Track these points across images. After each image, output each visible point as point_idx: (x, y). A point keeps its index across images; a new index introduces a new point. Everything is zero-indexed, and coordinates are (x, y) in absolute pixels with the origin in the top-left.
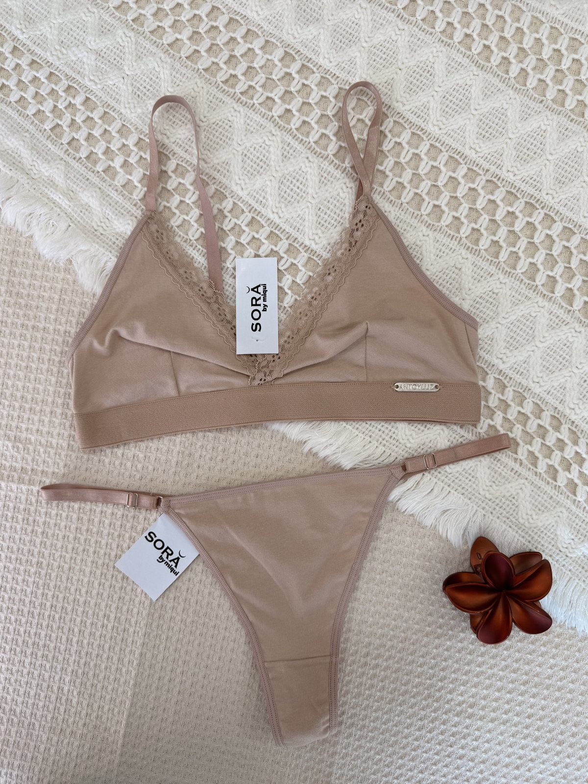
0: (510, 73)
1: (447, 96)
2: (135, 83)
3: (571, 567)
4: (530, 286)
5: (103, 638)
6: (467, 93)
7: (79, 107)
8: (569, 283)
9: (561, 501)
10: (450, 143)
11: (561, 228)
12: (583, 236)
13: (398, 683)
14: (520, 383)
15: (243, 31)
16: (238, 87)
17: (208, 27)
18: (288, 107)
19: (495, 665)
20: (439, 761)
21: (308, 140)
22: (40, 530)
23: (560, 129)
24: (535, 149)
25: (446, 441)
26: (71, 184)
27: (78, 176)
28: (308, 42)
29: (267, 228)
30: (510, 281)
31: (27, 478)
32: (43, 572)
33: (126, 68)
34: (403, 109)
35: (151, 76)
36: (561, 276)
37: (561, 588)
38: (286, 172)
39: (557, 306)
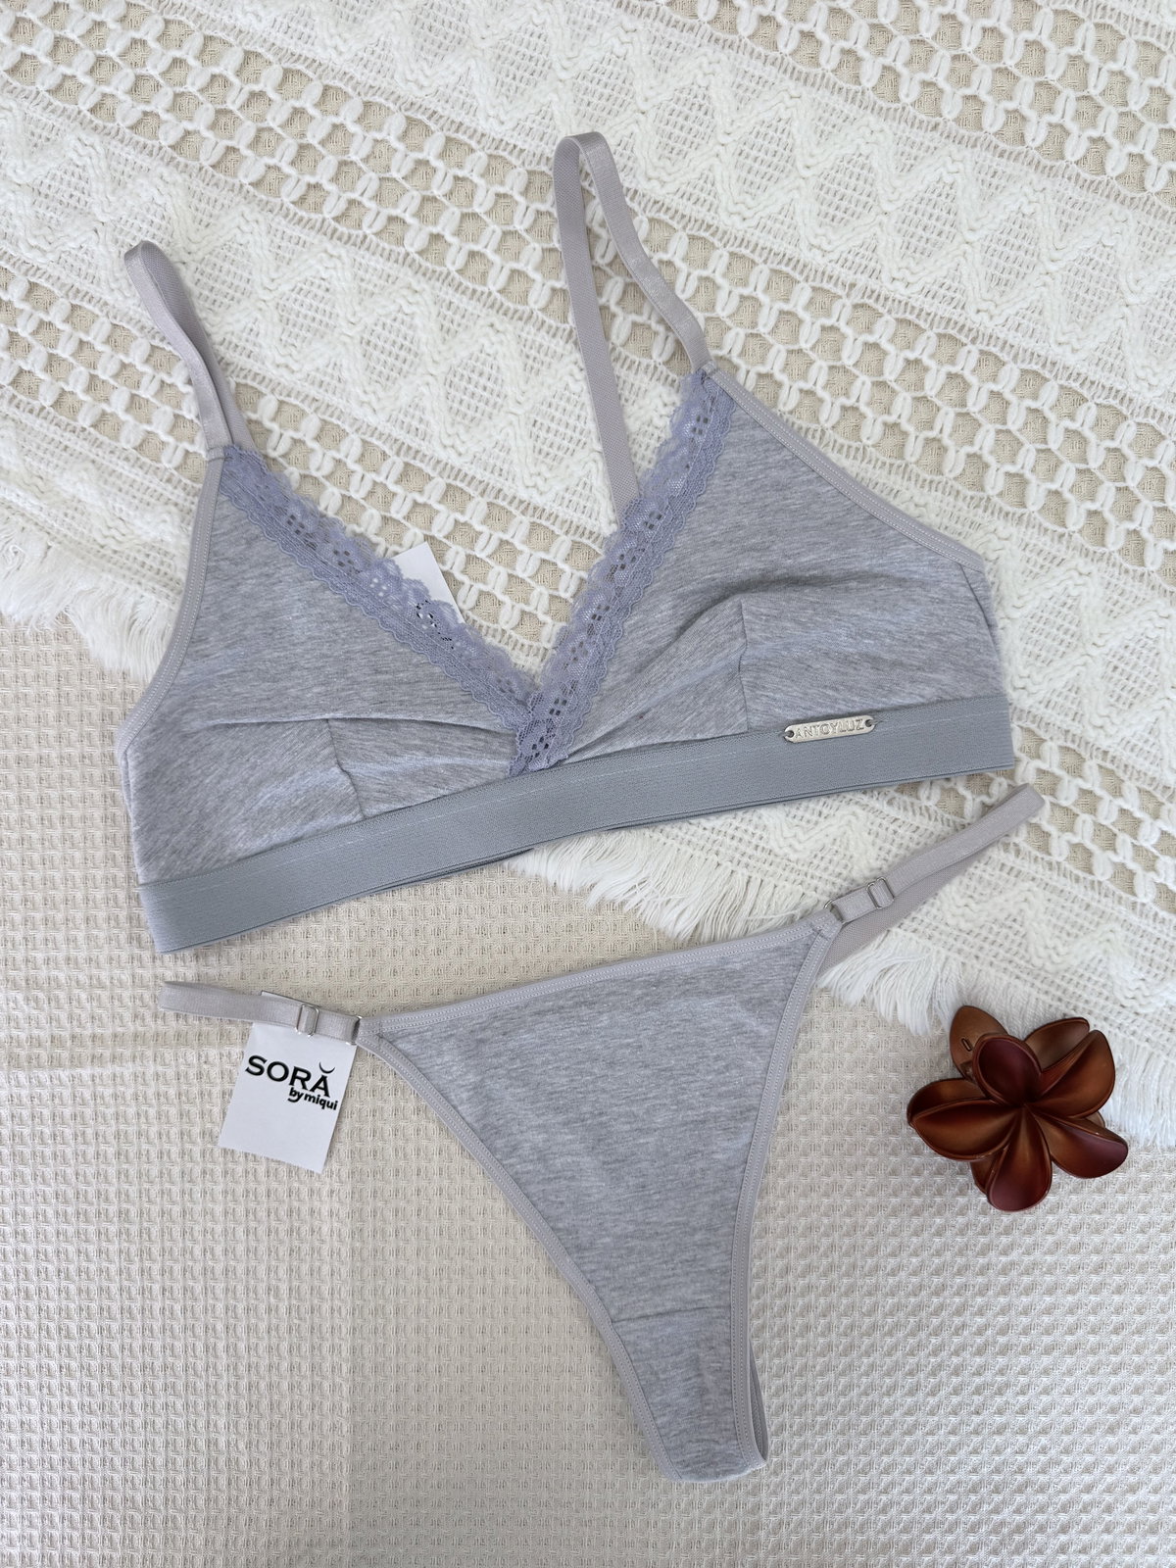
0: (863, 81)
1: (746, 149)
2: (121, 238)
3: (1149, 1034)
4: (975, 502)
5: (273, 1333)
6: (784, 136)
7: (19, 305)
8: (1052, 480)
9: (1109, 910)
10: (768, 245)
11: (1017, 374)
12: (1063, 382)
13: (857, 1314)
15: (315, 91)
16: (326, 208)
17: (244, 96)
18: (435, 230)
19: (1035, 1245)
20: (960, 1445)
21: (486, 290)
22: (111, 1151)
23: (982, 176)
24: (939, 225)
26: (35, 464)
27: (45, 445)
28: (449, 91)
29: (438, 479)
30: (935, 499)
31: (65, 1055)
32: (134, 1229)
33: (96, 209)
34: (664, 191)
35: (150, 217)
36: (1033, 470)
37: (1136, 1077)
38: (455, 362)
39: (1036, 530)
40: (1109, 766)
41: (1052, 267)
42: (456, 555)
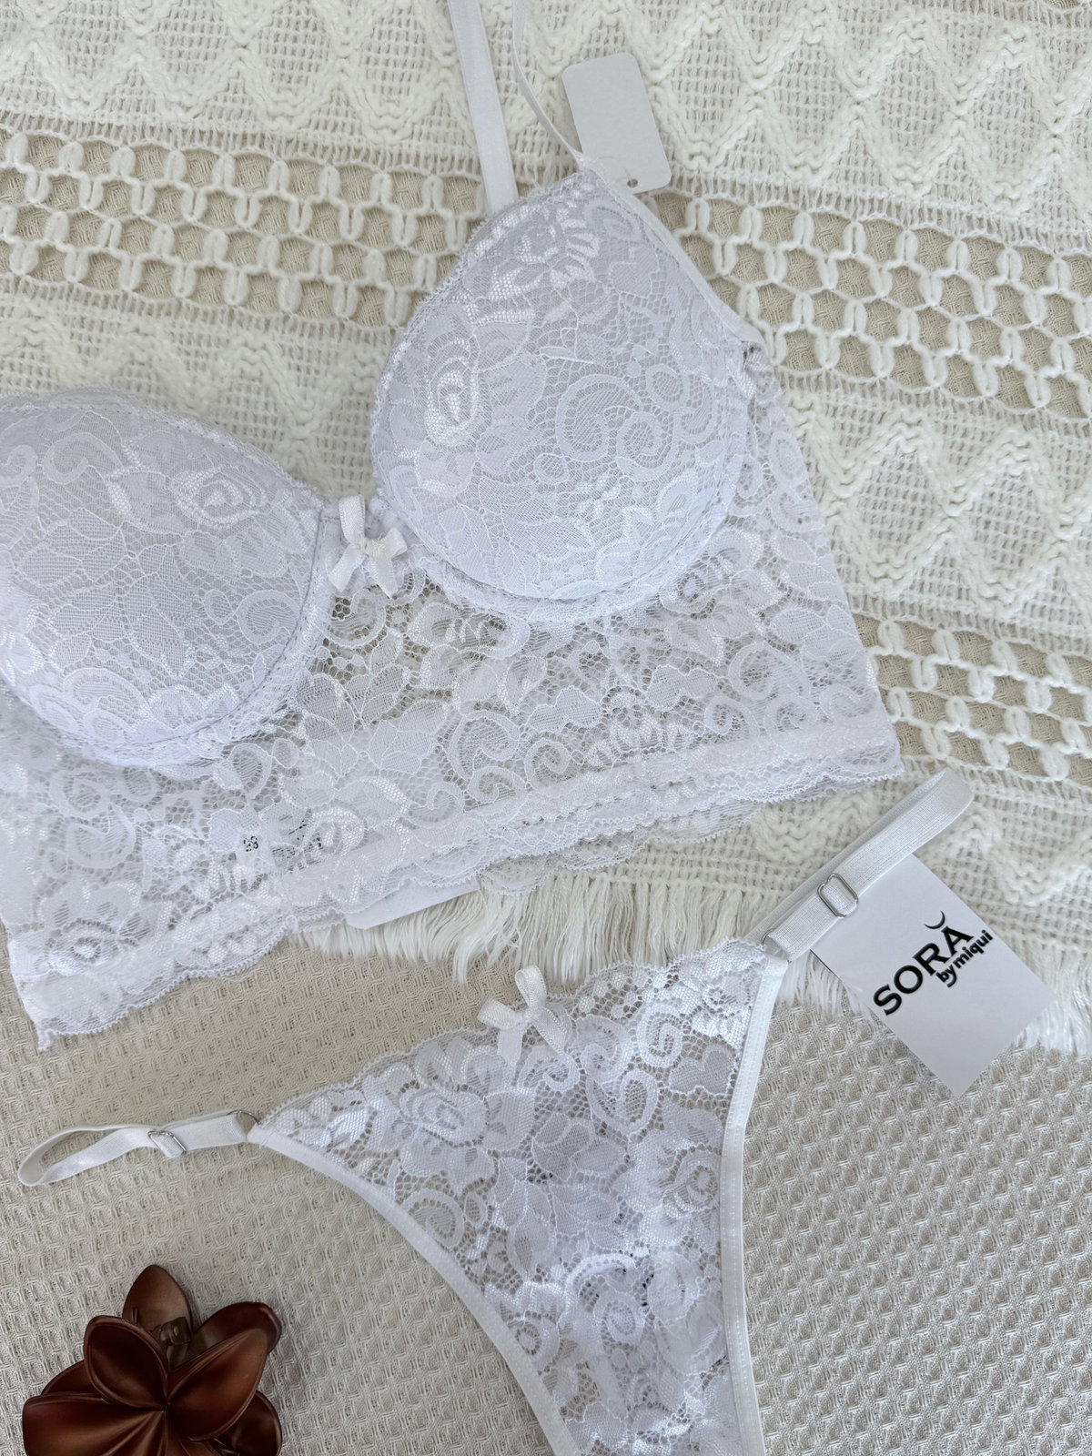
1: (373, 54)
6: (411, 28)
8: (841, 326)
9: (1081, 814)
10: (431, 152)
11: (759, 216)
12: (814, 209)
34: (294, 127)
36: (816, 321)
39: (840, 389)
41: (760, 85)
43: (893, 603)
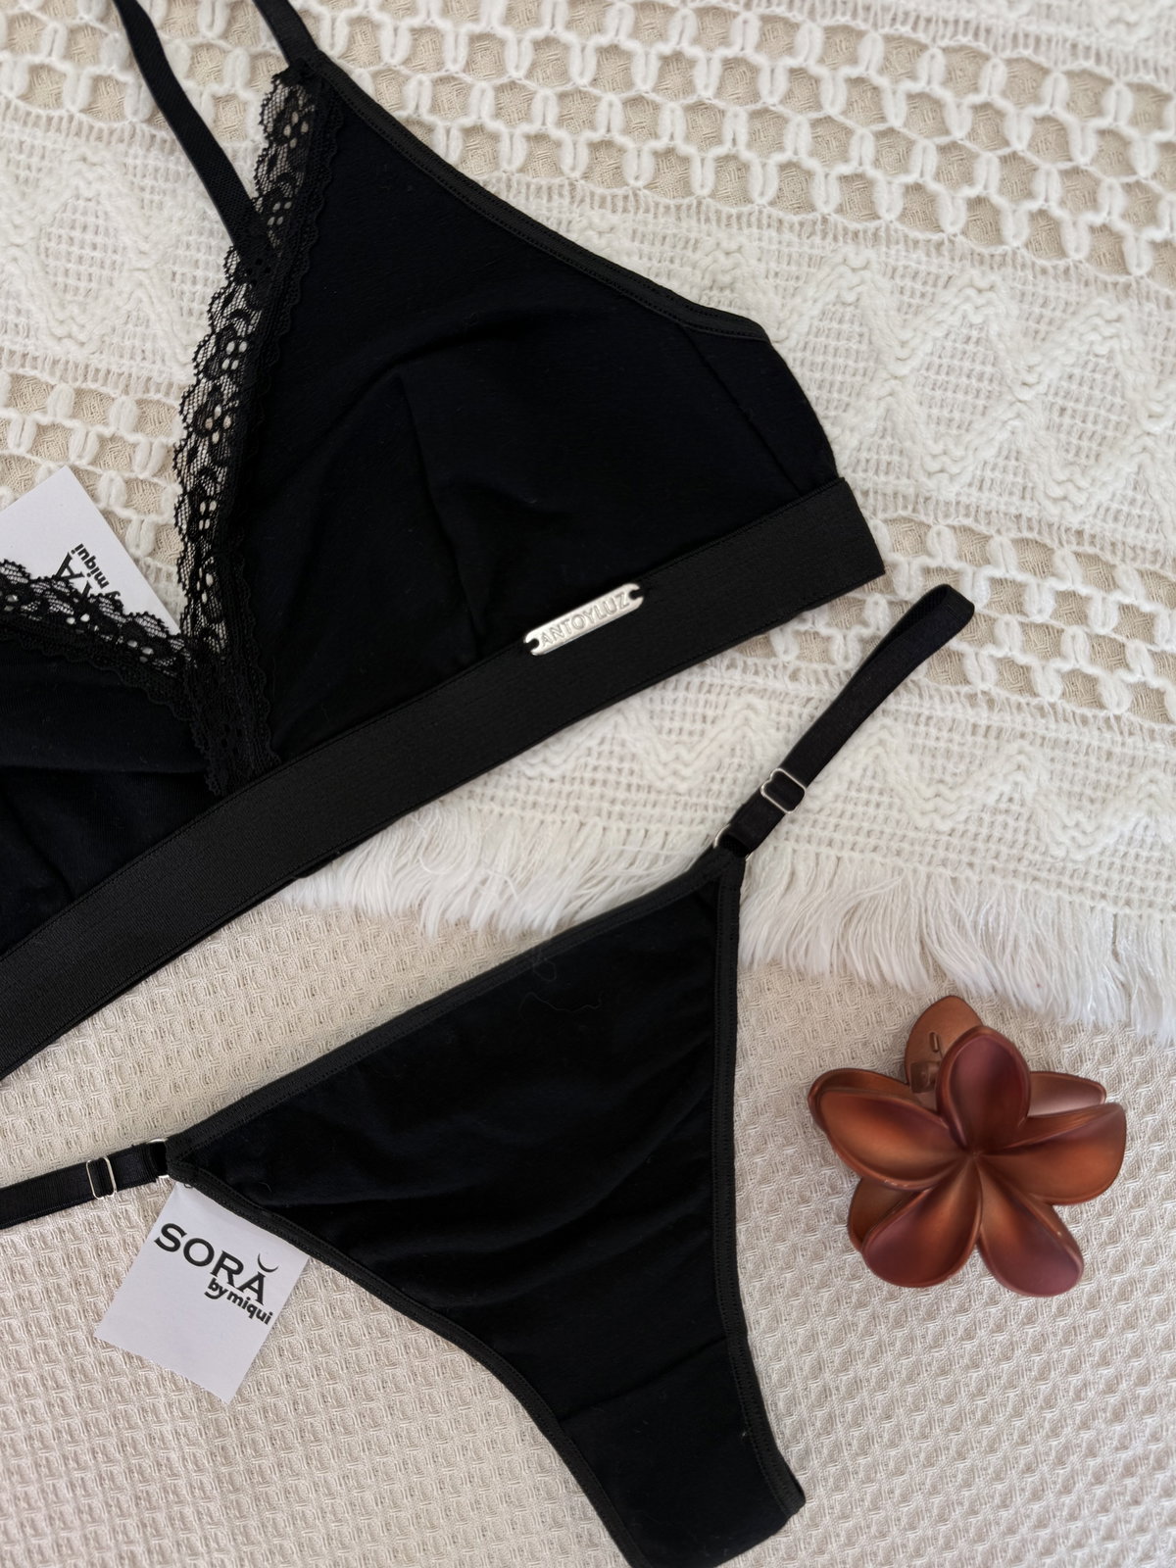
4: (807, 229)
8: (907, 171)
9: (1141, 753)
11: (819, 36)
12: (887, 30)
14: (895, 494)
25: (772, 731)
29: (62, 386)
30: (749, 237)
36: (876, 163)
38: (44, 220)
39: (901, 246)
40: (1090, 550)
42: (110, 482)
43: (947, 504)
